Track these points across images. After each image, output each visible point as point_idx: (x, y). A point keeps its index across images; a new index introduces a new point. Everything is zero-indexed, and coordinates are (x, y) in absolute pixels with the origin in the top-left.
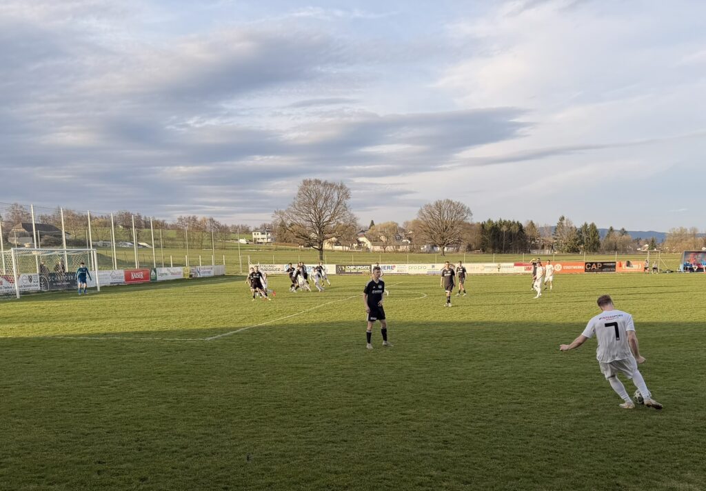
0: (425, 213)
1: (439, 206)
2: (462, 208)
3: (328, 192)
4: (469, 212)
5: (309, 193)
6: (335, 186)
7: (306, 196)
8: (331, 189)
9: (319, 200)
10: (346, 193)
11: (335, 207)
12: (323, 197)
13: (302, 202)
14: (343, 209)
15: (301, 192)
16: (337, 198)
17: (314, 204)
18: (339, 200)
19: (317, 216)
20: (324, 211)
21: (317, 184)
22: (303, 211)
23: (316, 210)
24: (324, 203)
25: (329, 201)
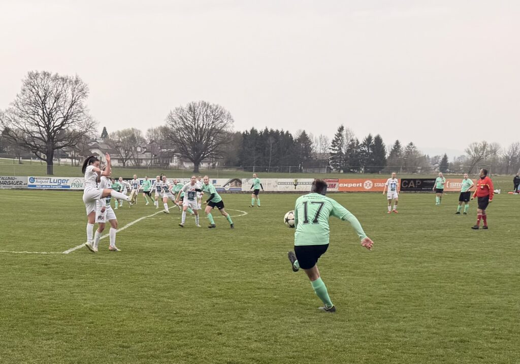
0: (176, 118)
1: (192, 109)
2: (222, 113)
3: (60, 89)
4: (229, 117)
5: (36, 88)
6: (68, 80)
7: (31, 94)
8: (63, 84)
9: (48, 98)
10: (83, 90)
11: (68, 108)
12: (53, 95)
13: (27, 100)
14: (78, 110)
15: (26, 87)
16: (71, 96)
17: (43, 103)
18: (74, 99)
19: (46, 118)
20: (55, 113)
21: (46, 78)
22: (28, 112)
23: (45, 111)
24: (55, 102)
25: (61, 99)
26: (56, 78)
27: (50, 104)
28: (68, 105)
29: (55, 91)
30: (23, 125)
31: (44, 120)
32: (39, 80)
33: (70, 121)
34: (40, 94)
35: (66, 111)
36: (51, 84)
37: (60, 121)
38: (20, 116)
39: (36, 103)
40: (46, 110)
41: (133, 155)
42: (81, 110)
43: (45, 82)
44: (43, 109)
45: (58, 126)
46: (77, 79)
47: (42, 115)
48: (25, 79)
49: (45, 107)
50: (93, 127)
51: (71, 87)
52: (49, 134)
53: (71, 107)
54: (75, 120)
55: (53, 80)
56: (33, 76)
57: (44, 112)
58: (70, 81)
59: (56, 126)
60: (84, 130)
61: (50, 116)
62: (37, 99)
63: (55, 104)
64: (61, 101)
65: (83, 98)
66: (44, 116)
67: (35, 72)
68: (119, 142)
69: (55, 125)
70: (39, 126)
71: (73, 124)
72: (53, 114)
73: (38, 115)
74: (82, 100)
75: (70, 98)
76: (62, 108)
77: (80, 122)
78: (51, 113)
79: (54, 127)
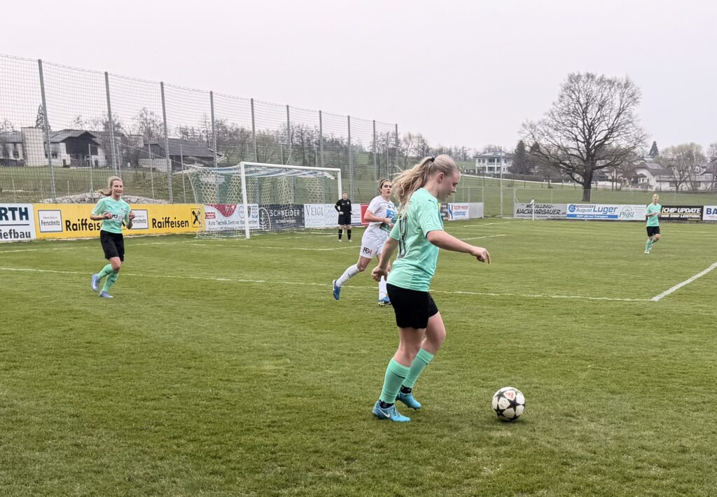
5: (577, 94)
6: (616, 84)
7: (571, 101)
8: (610, 88)
9: (591, 106)
10: (633, 94)
11: (614, 117)
12: (596, 102)
13: (565, 109)
14: (627, 120)
15: (564, 93)
16: (619, 102)
17: (583, 112)
18: (622, 106)
19: (587, 131)
20: (597, 124)
21: (590, 80)
22: (566, 123)
23: (586, 122)
24: (599, 110)
25: (606, 107)
26: (602, 81)
27: (592, 113)
28: (614, 114)
29: (599, 97)
30: (558, 140)
31: (584, 133)
32: (581, 84)
33: (615, 134)
34: (582, 101)
35: (611, 122)
36: (595, 88)
37: (604, 134)
38: (555, 129)
39: (575, 111)
40: (587, 120)
41: (689, 176)
42: (630, 120)
43: (589, 86)
44: (584, 119)
45: (601, 140)
46: (627, 81)
47: (581, 127)
48: (564, 82)
49: (586, 117)
50: (644, 141)
51: (619, 91)
52: (589, 150)
53: (618, 116)
54: (621, 133)
55: (598, 84)
56: (574, 79)
57: (584, 124)
58: (618, 85)
59: (598, 141)
60: (632, 145)
61: (591, 128)
62: (577, 107)
63: (599, 113)
64: (606, 110)
65: (633, 104)
66: (584, 128)
67: (576, 74)
68: (673, 160)
69: (597, 139)
70: (577, 140)
71: (619, 138)
72: (595, 126)
73: (577, 127)
74: (632, 107)
75: (617, 105)
76: (606, 119)
77: (628, 135)
78: (592, 124)
79: (596, 142)
